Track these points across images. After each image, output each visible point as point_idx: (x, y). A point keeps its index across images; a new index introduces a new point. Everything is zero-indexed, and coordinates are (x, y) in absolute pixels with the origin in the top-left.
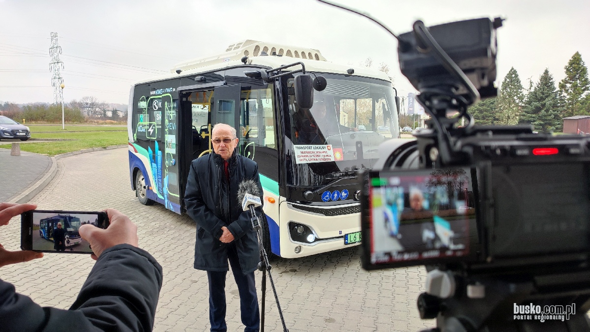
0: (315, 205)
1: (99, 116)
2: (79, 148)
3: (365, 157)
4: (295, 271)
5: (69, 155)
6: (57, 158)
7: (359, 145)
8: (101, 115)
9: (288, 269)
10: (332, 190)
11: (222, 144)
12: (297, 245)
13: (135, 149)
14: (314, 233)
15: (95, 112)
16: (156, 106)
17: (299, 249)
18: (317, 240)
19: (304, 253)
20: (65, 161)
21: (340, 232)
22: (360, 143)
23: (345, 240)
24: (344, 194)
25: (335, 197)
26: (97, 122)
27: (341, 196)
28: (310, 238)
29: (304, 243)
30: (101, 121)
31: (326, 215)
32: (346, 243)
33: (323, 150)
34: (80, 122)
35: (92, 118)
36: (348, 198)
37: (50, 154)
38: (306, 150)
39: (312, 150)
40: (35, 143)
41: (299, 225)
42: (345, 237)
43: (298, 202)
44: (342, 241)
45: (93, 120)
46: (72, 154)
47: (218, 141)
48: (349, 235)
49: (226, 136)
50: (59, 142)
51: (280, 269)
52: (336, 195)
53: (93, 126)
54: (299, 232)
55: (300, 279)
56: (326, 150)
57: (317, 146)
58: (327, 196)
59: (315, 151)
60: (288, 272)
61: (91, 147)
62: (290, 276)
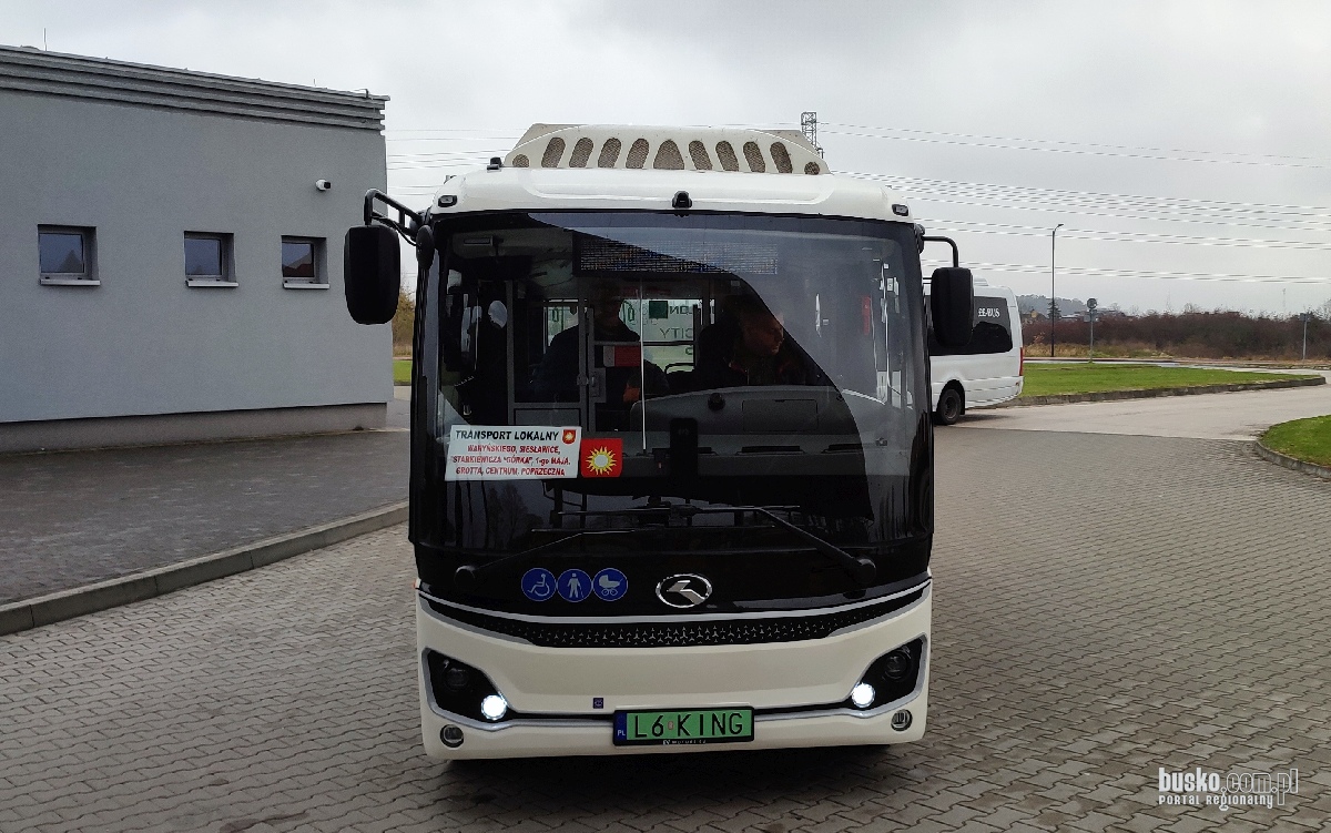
10: (557, 565)
12: (451, 724)
14: (501, 692)
17: (453, 736)
18: (512, 714)
21: (598, 703)
22: (690, 422)
23: (616, 729)
24: (607, 583)
25: (574, 591)
27: (598, 587)
28: (493, 706)
31: (538, 643)
32: (618, 740)
39: (510, 441)
42: (618, 719)
44: (605, 729)
48: (630, 718)
52: (575, 583)
54: (453, 685)
56: (557, 442)
58: (542, 584)
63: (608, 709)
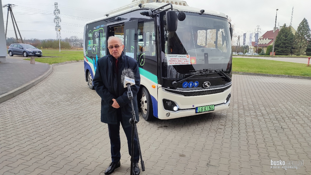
0: (178, 90)
1: (79, 46)
2: (65, 61)
3: (209, 63)
4: (166, 127)
5: (59, 64)
6: (53, 66)
7: (206, 56)
8: (80, 45)
9: (163, 125)
10: (188, 81)
11: (114, 49)
12: (168, 112)
13: (86, 59)
14: (177, 106)
15: (77, 44)
16: (96, 35)
17: (168, 115)
18: (179, 110)
19: (171, 117)
20: (56, 67)
21: (193, 106)
22: (207, 54)
23: (196, 110)
24: (196, 84)
25: (191, 86)
26: (77, 49)
27: (194, 85)
28: (175, 108)
29: (172, 112)
30: (79, 48)
31: (185, 96)
32: (196, 112)
33: (184, 58)
34: (69, 49)
35: (75, 47)
36: (198, 86)
37: (50, 63)
38: (174, 58)
39: (177, 57)
40: (44, 58)
41: (168, 101)
42: (196, 109)
43: (169, 88)
44: (194, 111)
45: (75, 48)
46: (61, 64)
47: (112, 47)
48: (198, 108)
49: (116, 44)
50: (55, 58)
51: (158, 125)
52: (191, 84)
53: (75, 51)
54: (169, 105)
55: (169, 131)
56: (186, 58)
57: (180, 55)
58: (186, 85)
59: (180, 58)
60: (162, 127)
61: (70, 60)
62: (163, 129)
63: (195, 107)
